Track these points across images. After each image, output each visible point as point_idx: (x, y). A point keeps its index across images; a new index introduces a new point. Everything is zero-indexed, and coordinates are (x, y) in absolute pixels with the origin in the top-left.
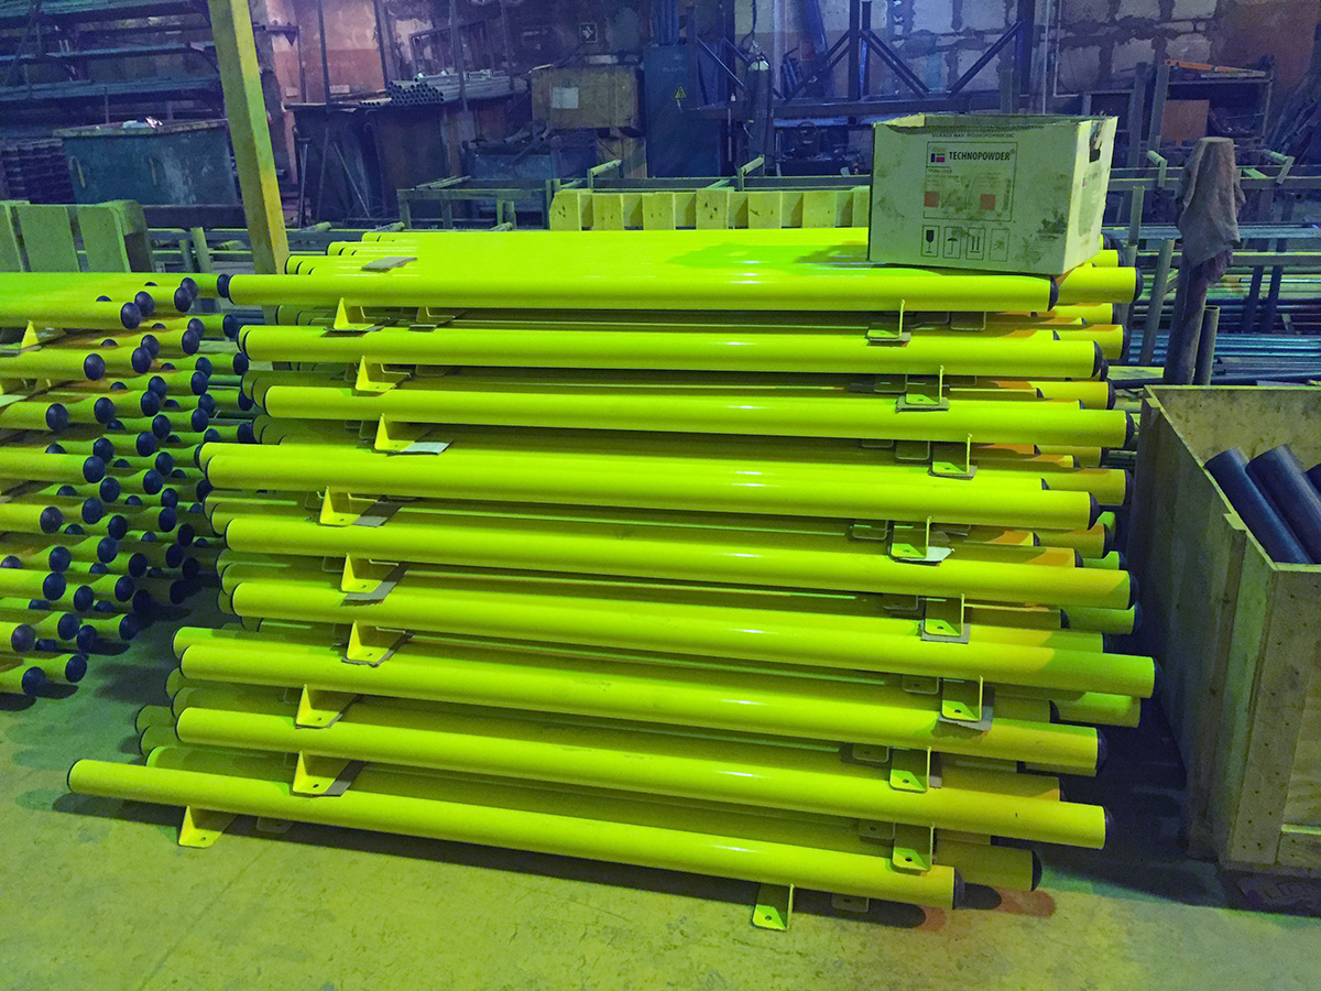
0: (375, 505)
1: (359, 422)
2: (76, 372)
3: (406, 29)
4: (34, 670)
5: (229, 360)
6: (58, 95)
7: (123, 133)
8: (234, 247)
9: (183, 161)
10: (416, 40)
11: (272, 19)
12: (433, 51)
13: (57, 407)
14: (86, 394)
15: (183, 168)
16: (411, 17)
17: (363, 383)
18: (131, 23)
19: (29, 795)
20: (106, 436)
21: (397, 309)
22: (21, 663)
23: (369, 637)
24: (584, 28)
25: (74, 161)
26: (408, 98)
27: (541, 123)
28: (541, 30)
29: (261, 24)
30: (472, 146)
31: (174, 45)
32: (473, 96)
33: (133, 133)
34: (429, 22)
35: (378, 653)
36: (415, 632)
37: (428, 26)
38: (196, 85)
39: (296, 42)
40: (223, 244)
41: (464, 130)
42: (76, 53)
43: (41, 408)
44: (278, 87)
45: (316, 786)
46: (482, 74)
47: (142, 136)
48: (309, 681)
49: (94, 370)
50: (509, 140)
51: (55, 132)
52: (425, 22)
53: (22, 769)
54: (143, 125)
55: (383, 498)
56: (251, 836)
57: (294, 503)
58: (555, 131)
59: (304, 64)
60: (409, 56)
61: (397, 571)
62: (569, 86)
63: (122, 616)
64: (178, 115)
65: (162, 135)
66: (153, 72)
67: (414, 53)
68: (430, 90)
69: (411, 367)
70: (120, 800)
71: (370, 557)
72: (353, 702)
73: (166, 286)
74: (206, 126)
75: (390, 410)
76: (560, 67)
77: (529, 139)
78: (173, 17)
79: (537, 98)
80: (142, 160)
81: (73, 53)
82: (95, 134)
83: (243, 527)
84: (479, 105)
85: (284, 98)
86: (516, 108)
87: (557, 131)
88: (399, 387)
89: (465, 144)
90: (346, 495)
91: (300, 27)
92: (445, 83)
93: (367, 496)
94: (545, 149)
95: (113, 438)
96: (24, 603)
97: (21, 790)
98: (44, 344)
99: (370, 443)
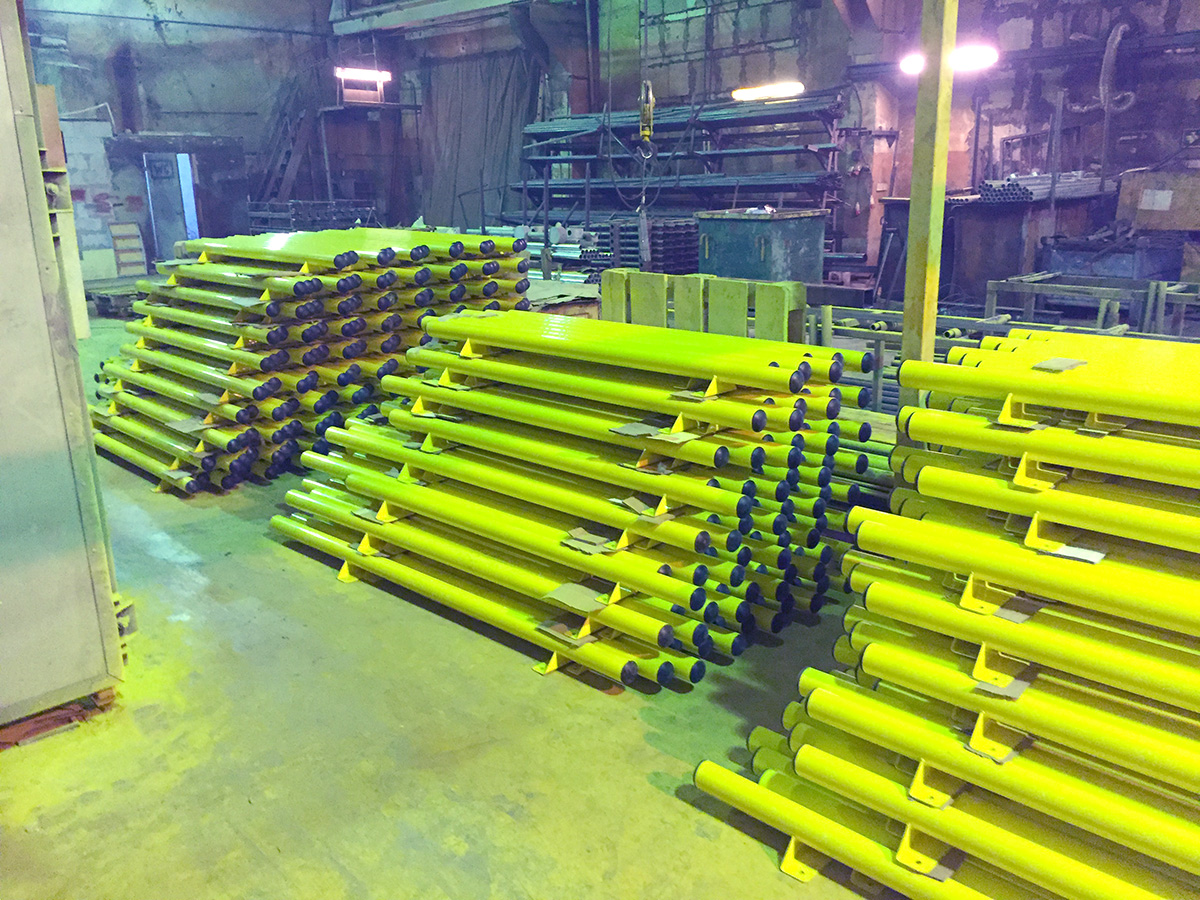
0: (1012, 599)
1: (1006, 514)
2: (744, 423)
3: (1001, 133)
4: (668, 664)
5: (856, 428)
6: (698, 184)
7: (746, 217)
8: (849, 324)
9: (787, 242)
10: (1008, 144)
11: (878, 125)
12: (1022, 153)
13: (724, 449)
14: (746, 442)
15: (786, 248)
16: (1006, 123)
17: (1021, 477)
18: (761, 128)
19: (657, 774)
20: (752, 479)
21: (1062, 410)
22: (656, 656)
23: (994, 730)
24: (1189, 133)
25: (704, 238)
26: (997, 195)
27: (1124, 222)
28: (1139, 135)
29: (869, 129)
30: (1051, 242)
31: (791, 147)
32: (1062, 195)
33: (753, 218)
34: (1024, 127)
35: (1002, 751)
36: (1037, 738)
37: (1021, 131)
38: (805, 180)
39: (894, 145)
40: (842, 321)
41: (1046, 226)
42: (717, 152)
43: (710, 449)
44: (872, 182)
45: (919, 862)
46: (1073, 176)
47: (762, 221)
48: (928, 757)
49: (758, 424)
50: (1091, 238)
51: (695, 214)
52: (1020, 128)
53: (650, 750)
54: (762, 212)
55: (1021, 593)
56: (844, 885)
57: (928, 578)
58: (1141, 231)
59: (897, 163)
60: (997, 156)
61: (1030, 672)
62: (1162, 188)
63: (735, 634)
64: (788, 204)
65: (774, 221)
66: (770, 168)
67: (1003, 153)
68: (1020, 189)
69: (1069, 469)
70: (730, 806)
71: (1000, 649)
72: (965, 791)
73: (822, 359)
74: (811, 214)
75: (1045, 509)
76: (1155, 170)
77: (1112, 238)
78: (795, 124)
79: (1125, 199)
80: (757, 240)
81: (714, 152)
82: (724, 217)
83: (885, 592)
84: (1065, 204)
85: (874, 192)
86: (1100, 209)
87: (1144, 232)
88: (1056, 487)
89: (1043, 240)
90: (984, 582)
91: (901, 132)
92: (1036, 182)
93: (1005, 589)
94: (1130, 249)
95: (757, 481)
96: (668, 606)
97: (650, 769)
98: (720, 395)
99: (1020, 538)
